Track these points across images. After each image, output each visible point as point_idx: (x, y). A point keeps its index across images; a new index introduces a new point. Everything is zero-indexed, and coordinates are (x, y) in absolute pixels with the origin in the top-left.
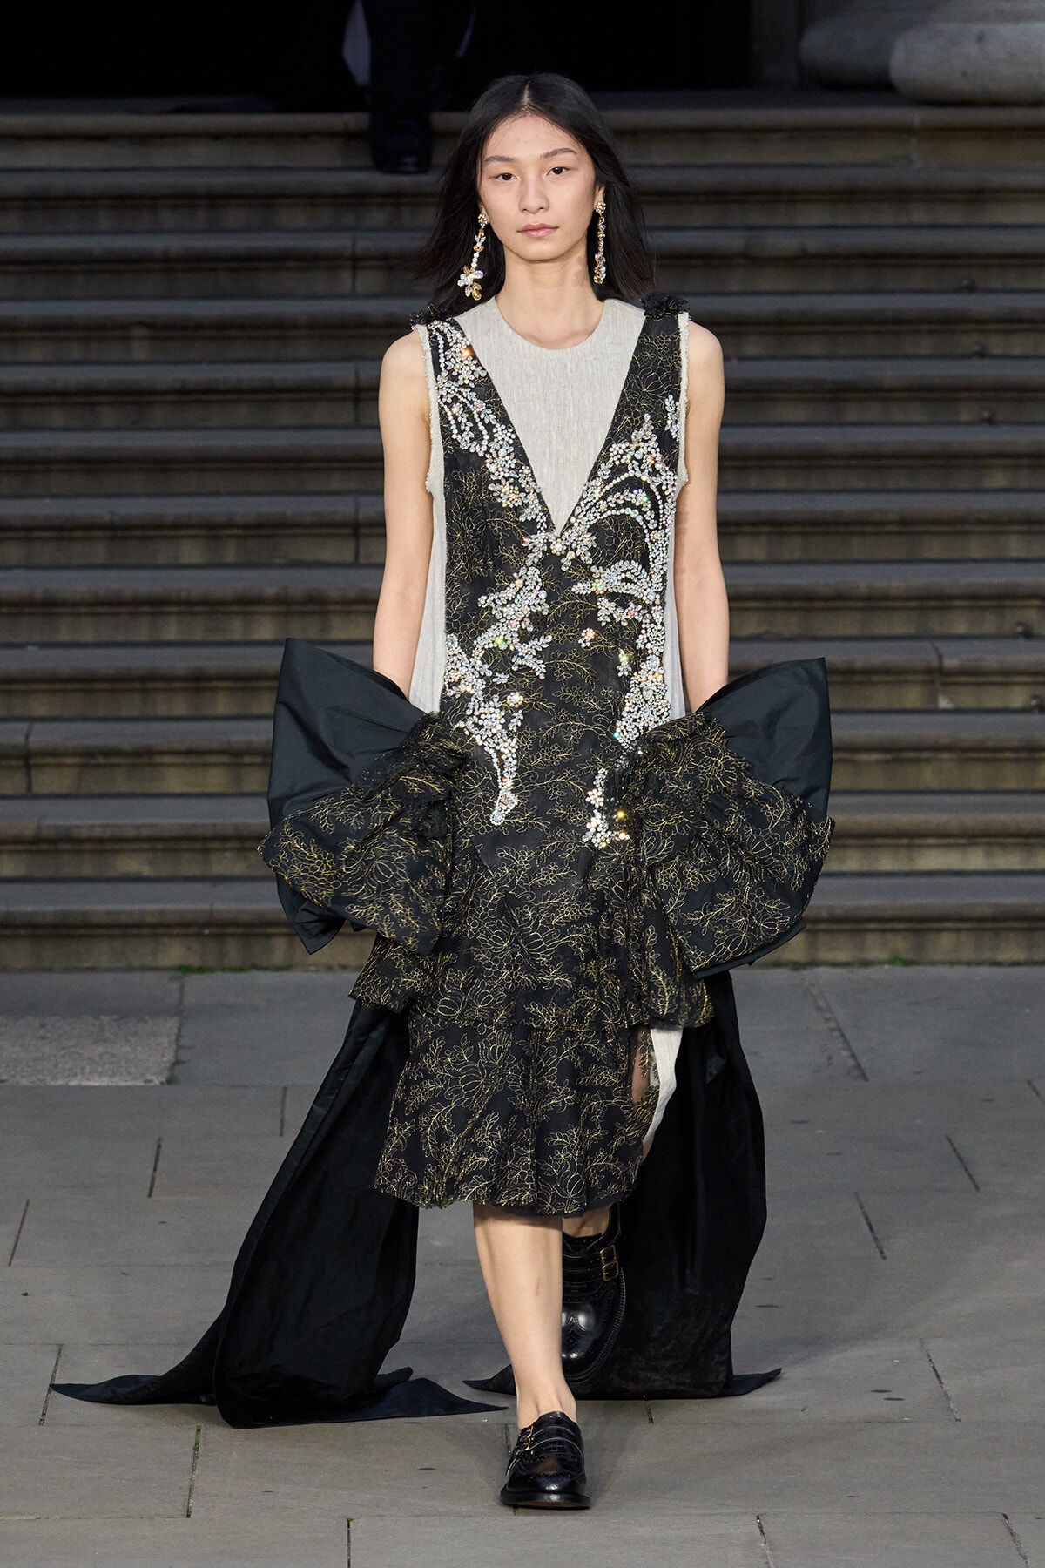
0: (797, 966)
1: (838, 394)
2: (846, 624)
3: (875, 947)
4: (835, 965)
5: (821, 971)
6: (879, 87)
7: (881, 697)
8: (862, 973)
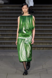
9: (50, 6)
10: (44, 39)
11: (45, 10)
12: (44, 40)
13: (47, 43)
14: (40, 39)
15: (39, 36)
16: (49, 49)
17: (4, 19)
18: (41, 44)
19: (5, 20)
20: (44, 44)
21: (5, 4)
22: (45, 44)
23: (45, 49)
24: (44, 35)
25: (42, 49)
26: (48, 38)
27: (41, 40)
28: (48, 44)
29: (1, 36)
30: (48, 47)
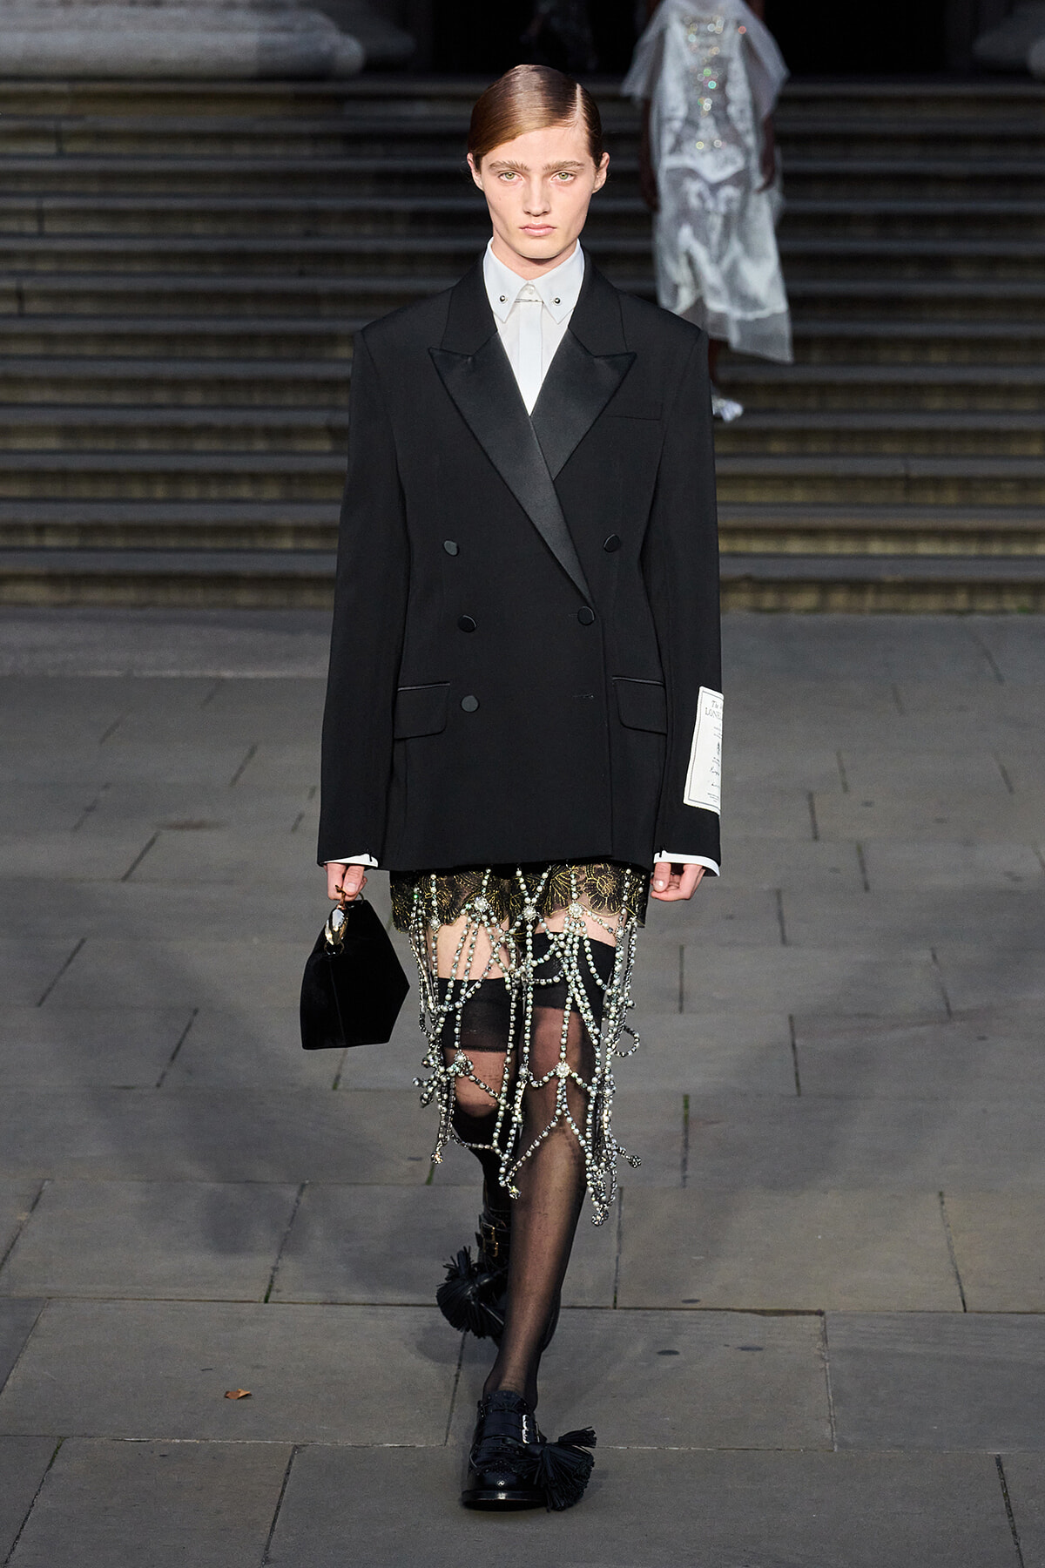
0: (961, 613)
1: (992, 263)
2: (995, 403)
3: (1010, 602)
4: (984, 612)
5: (977, 618)
6: (1021, 72)
7: (1016, 448)
8: (1001, 619)
9: (912, 101)
10: (837, 481)
11: (848, 140)
12: (830, 496)
13: (862, 534)
14: (790, 480)
15: (776, 446)
16: (887, 601)
17: (369, 245)
18: (795, 546)
19: (381, 257)
20: (832, 547)
21: (374, 66)
22: (849, 547)
23: (839, 599)
24: (837, 435)
25: (808, 599)
26: (876, 481)
27: (799, 495)
28: (876, 547)
29: (325, 445)
30: (880, 586)
